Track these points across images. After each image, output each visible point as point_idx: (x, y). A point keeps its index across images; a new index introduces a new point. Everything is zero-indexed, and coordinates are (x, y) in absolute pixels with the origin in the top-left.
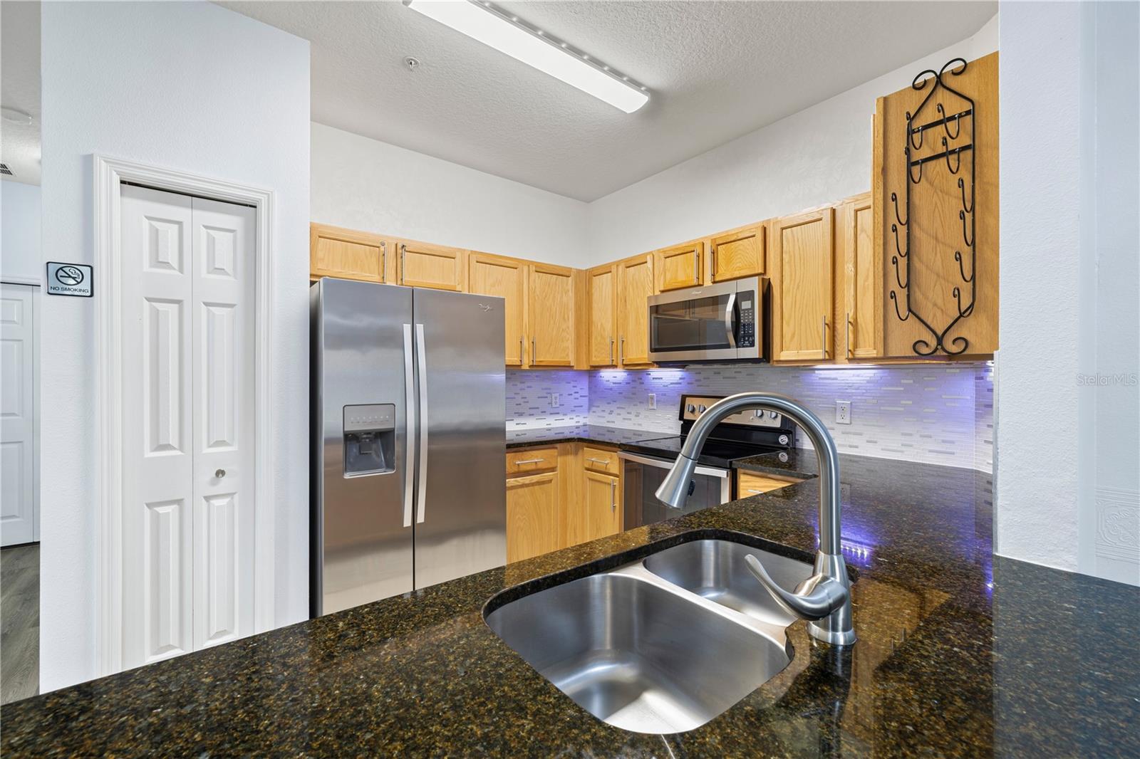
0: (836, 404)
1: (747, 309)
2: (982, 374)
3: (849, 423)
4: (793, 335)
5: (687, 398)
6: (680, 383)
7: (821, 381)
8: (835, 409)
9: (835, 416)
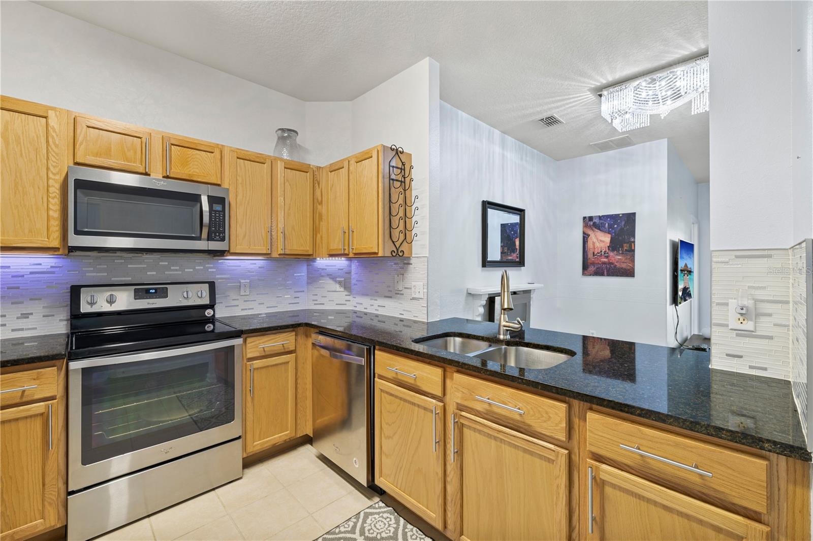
0: (240, 282)
1: (218, 211)
2: (312, 263)
3: (248, 294)
4: (245, 236)
5: (82, 290)
6: (53, 273)
7: (230, 268)
8: (240, 286)
9: (240, 291)
